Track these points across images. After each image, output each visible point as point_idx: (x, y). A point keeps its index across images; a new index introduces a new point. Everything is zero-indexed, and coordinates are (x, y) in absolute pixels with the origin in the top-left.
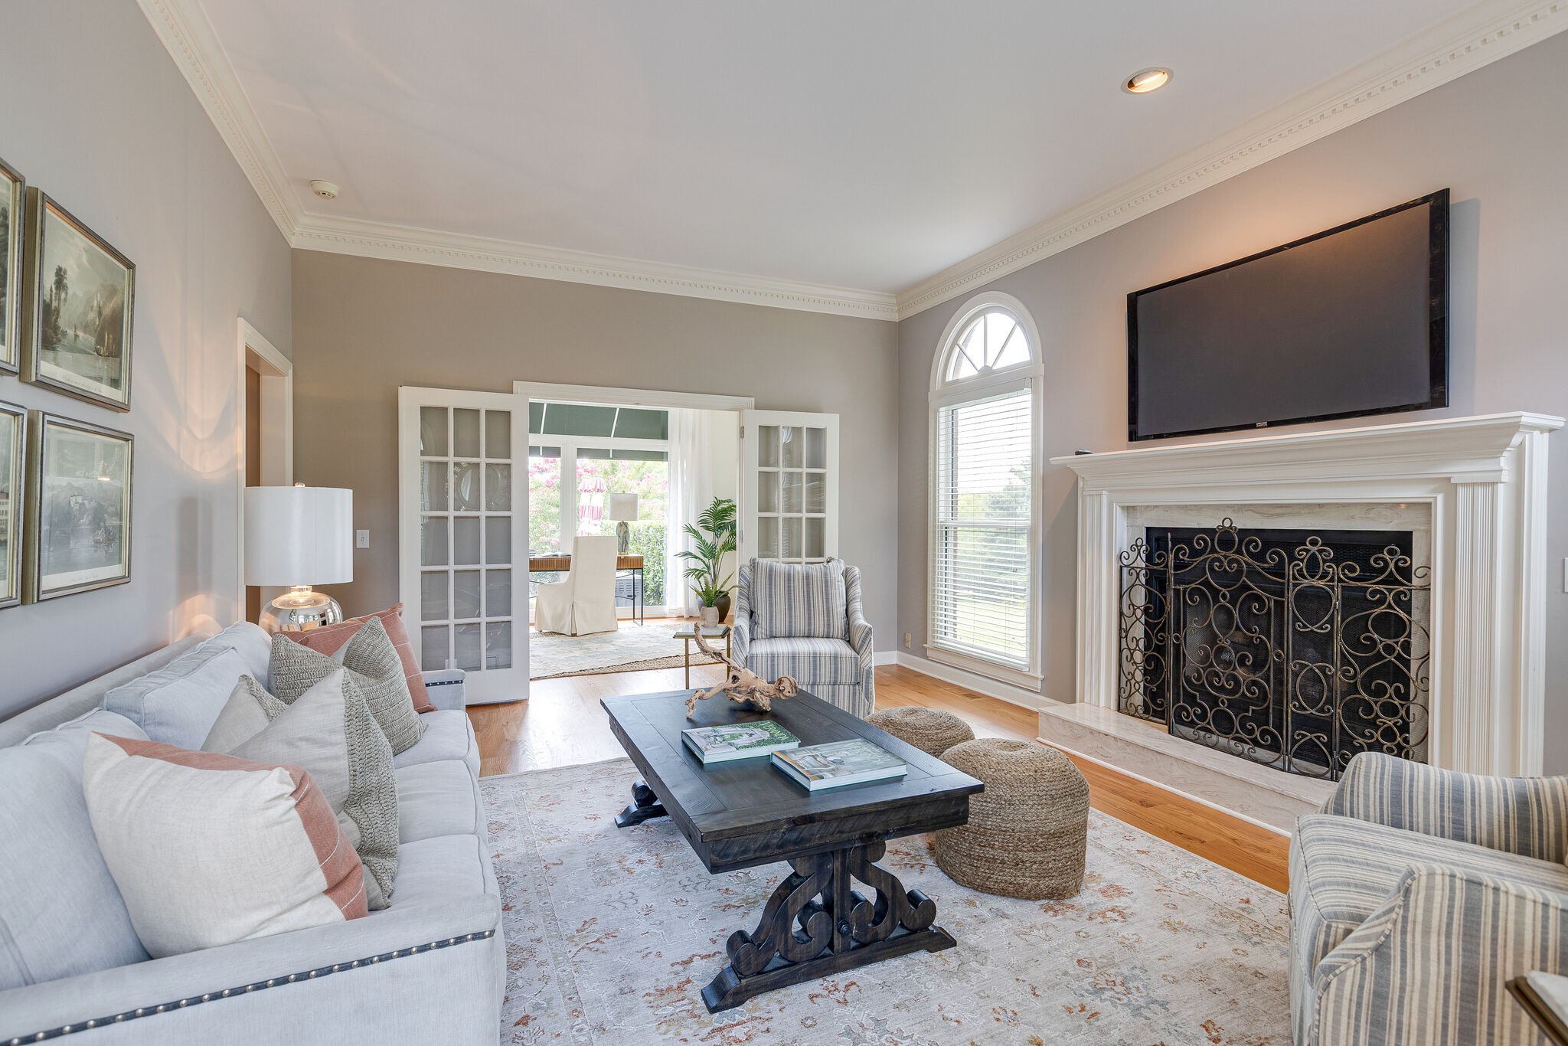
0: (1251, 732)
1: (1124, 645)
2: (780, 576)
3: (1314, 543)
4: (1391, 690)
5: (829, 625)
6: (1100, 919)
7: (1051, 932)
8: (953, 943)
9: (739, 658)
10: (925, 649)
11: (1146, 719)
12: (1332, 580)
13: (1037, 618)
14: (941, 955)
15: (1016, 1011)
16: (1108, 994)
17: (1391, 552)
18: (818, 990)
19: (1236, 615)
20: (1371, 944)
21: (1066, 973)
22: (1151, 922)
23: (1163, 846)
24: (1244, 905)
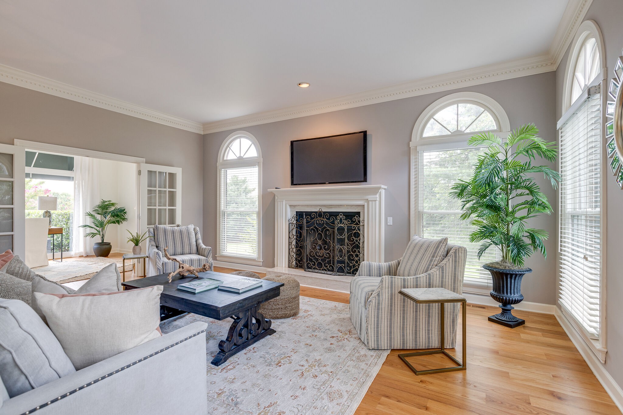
0: (327, 267)
1: (290, 247)
2: (169, 232)
3: (341, 215)
4: (357, 251)
5: (190, 249)
6: (307, 318)
7: (297, 323)
8: (275, 332)
9: (160, 264)
10: (216, 257)
11: (297, 269)
12: (345, 224)
13: (261, 241)
14: (273, 335)
15: (299, 340)
16: (316, 331)
17: (357, 217)
18: (246, 352)
19: (323, 235)
20: (377, 294)
21: (305, 330)
22: (318, 315)
23: (312, 299)
24: (335, 307)
